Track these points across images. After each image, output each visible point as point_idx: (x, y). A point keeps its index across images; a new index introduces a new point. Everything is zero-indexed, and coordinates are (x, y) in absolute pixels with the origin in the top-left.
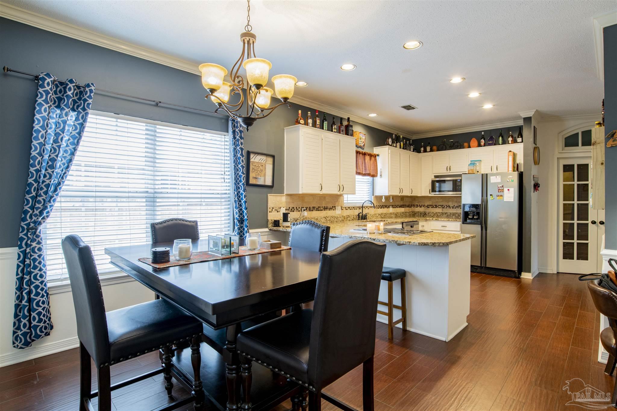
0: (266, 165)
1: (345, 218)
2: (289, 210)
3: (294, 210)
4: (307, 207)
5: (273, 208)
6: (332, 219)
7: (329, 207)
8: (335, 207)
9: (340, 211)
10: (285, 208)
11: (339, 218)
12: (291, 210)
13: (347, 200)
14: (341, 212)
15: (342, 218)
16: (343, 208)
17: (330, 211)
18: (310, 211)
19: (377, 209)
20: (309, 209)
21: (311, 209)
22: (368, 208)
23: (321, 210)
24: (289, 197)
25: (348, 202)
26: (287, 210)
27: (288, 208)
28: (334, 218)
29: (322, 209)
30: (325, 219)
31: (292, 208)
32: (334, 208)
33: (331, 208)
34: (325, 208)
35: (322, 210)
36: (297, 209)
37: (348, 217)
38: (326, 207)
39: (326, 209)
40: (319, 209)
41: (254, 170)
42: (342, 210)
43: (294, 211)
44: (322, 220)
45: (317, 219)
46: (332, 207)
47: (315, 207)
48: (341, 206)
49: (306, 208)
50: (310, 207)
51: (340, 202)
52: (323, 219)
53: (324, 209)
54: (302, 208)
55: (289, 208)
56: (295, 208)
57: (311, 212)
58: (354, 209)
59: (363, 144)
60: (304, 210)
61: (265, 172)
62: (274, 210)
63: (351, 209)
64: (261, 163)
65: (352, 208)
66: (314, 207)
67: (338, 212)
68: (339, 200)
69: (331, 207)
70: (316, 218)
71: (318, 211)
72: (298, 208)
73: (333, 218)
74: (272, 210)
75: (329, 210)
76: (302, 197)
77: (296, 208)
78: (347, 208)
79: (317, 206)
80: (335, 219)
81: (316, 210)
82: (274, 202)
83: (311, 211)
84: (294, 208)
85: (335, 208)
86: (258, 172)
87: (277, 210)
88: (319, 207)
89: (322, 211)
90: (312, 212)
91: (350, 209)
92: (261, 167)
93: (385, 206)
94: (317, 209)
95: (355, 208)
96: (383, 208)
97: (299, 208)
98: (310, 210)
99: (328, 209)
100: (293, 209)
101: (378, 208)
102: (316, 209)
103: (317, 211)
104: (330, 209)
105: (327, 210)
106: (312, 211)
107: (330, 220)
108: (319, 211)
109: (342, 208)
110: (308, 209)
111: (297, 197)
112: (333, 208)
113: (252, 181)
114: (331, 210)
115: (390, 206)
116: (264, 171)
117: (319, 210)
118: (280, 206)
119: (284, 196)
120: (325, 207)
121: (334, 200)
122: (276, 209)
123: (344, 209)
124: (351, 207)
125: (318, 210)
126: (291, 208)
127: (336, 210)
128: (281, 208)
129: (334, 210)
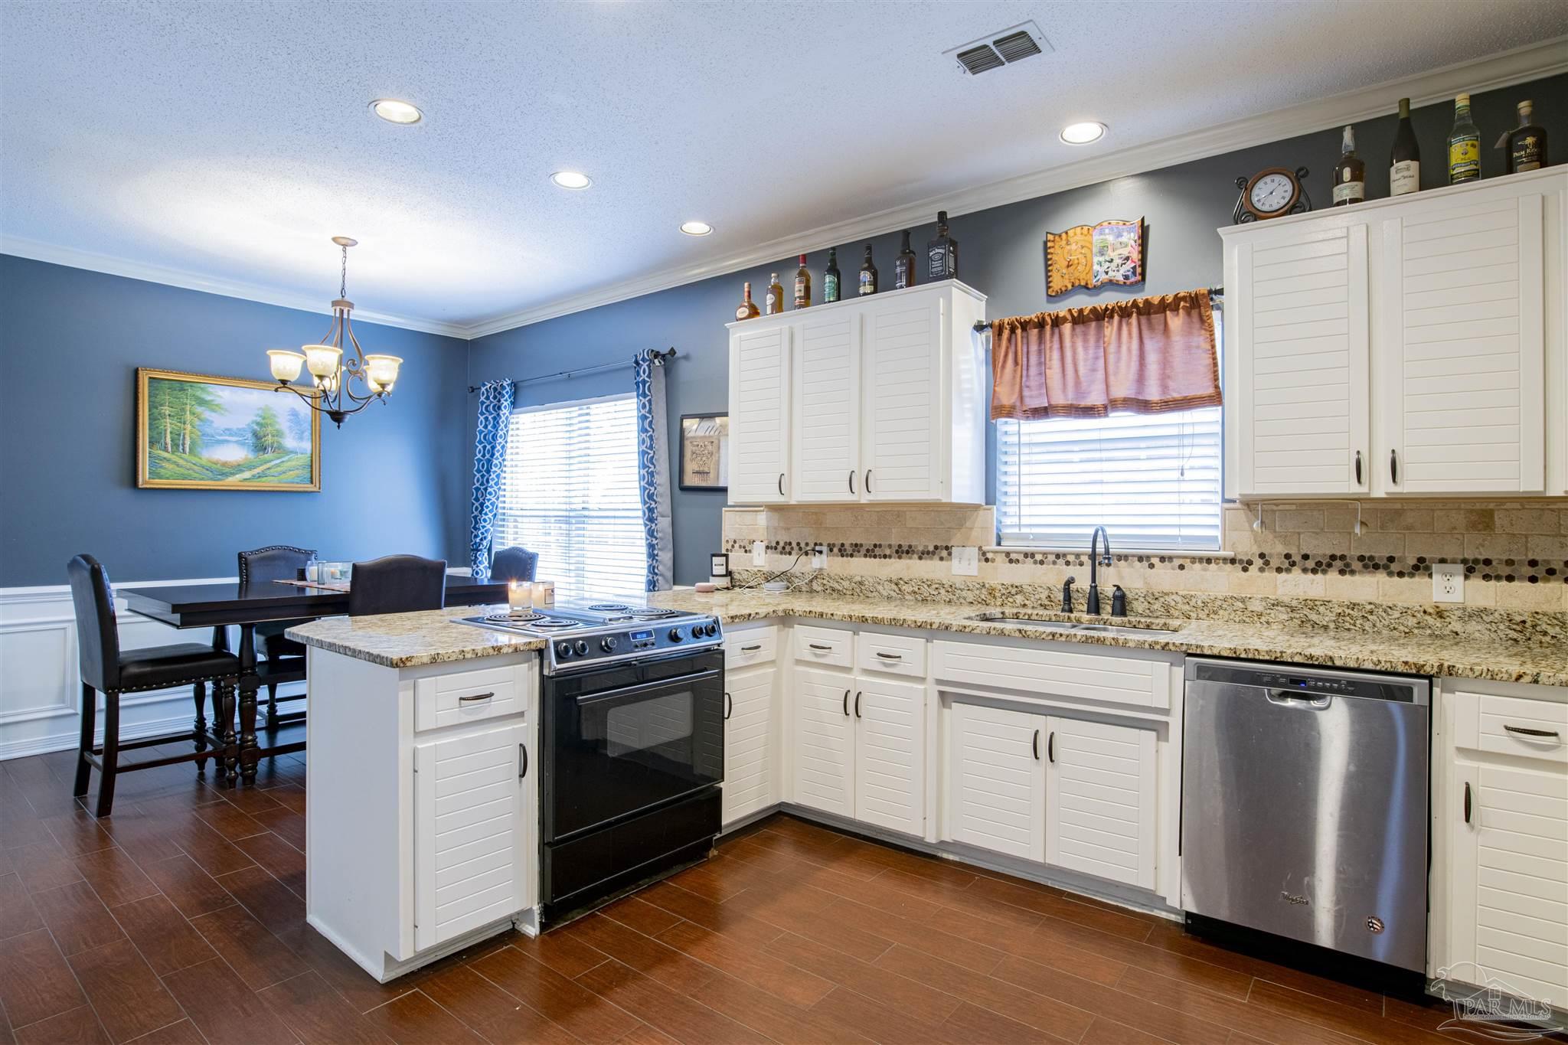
0: (721, 438)
1: (998, 595)
2: (776, 548)
3: (792, 549)
4: (834, 545)
5: (735, 542)
6: (925, 589)
7: (921, 548)
8: (947, 548)
9: (975, 563)
10: (765, 543)
11: (961, 590)
12: (784, 548)
13: (1020, 526)
14: (980, 569)
15: (978, 592)
16: (990, 556)
17: (923, 561)
18: (842, 556)
19: (1270, 575)
20: (840, 550)
21: (845, 550)
22: (1177, 562)
23: (885, 557)
24: (776, 515)
25: (1024, 530)
26: (772, 548)
27: (774, 544)
28: (934, 586)
29: (888, 552)
30: (894, 587)
31: (786, 543)
32: (944, 553)
33: (928, 553)
34: (902, 552)
35: (890, 557)
36: (800, 549)
37: (1013, 591)
38: (905, 548)
39: (908, 552)
40: (877, 551)
41: (694, 456)
42: (987, 560)
43: (790, 553)
44: (880, 588)
45: (861, 583)
46: (936, 547)
47: (861, 545)
48: (980, 548)
49: (829, 545)
50: (843, 545)
51: (975, 533)
52: (886, 587)
53: (897, 552)
54: (816, 544)
55: (778, 543)
56: (794, 544)
57: (845, 558)
58: (1061, 561)
59: (1129, 265)
60: (820, 552)
61: (719, 457)
62: (737, 545)
63: (1042, 562)
64: (710, 437)
65: (1052, 558)
66: (856, 545)
67: (963, 567)
68: (968, 524)
69: (931, 548)
70: (858, 579)
71: (873, 559)
72: (803, 545)
73: (929, 586)
74: (733, 546)
75: (920, 558)
76: (816, 513)
77: (798, 544)
78: (1013, 556)
79: (867, 542)
80: (942, 591)
81: (865, 556)
82: (737, 526)
83: (847, 556)
84: (790, 544)
85: (950, 554)
86: (704, 459)
87: (744, 547)
88: (875, 546)
89: (887, 559)
90: (849, 558)
91: (1035, 562)
92: (710, 447)
93: (1361, 558)
94: (868, 550)
95: (1071, 558)
96: (1342, 572)
97: (807, 544)
98: (842, 552)
99: (916, 556)
100: (788, 548)
101: (1279, 570)
102: (863, 551)
103: (870, 557)
104: (924, 554)
105: (910, 558)
106: (852, 556)
107: (915, 592)
108: (878, 560)
109: (984, 554)
110: (836, 550)
111: (801, 514)
112: (942, 551)
113: (690, 480)
114: (931, 559)
115: (1443, 561)
116: (717, 455)
117: (875, 557)
118: (752, 538)
119: (763, 511)
120: (900, 546)
121: (942, 524)
122: (742, 544)
123: (1001, 559)
124: (1045, 554)
125: (870, 553)
126: (782, 544)
127: (955, 562)
128: (754, 541)
129: (941, 559)
